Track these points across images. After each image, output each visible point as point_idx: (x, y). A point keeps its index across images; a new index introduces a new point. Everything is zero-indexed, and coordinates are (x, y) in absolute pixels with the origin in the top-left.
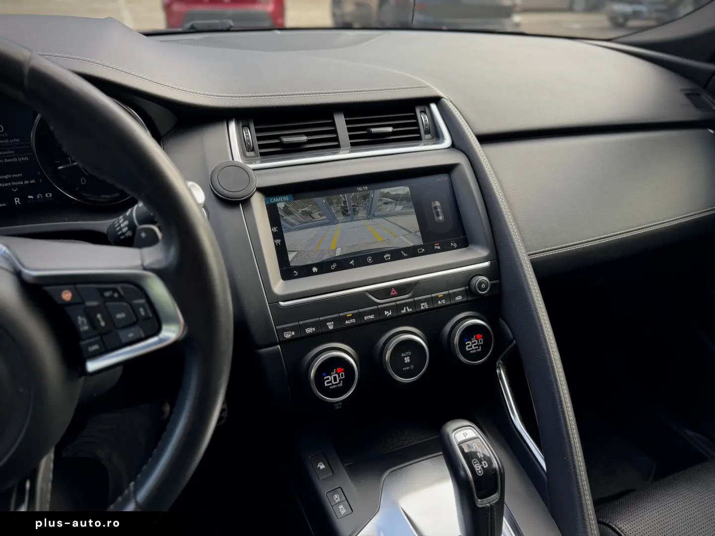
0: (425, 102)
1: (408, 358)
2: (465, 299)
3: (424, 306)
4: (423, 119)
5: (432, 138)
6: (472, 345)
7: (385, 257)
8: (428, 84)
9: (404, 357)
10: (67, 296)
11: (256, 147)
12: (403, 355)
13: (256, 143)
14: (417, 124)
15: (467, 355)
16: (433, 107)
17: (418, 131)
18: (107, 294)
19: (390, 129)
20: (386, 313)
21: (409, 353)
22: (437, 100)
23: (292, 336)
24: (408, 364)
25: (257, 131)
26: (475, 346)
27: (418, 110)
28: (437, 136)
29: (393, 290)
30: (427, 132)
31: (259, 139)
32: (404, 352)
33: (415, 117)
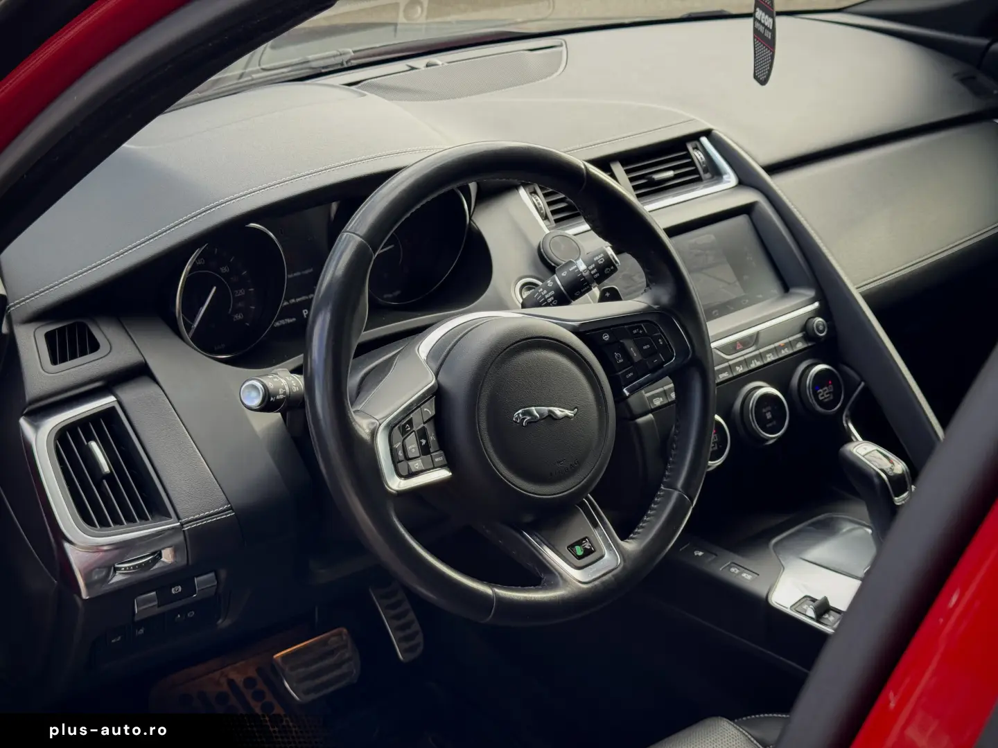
0: (695, 137)
1: (769, 413)
2: (806, 346)
3: (770, 358)
4: (698, 156)
5: (712, 177)
6: (824, 393)
7: (714, 312)
8: (692, 117)
9: (765, 413)
10: (606, 337)
11: (549, 215)
12: (764, 410)
13: (548, 210)
14: (692, 163)
15: (821, 403)
16: (704, 140)
17: (696, 171)
18: (635, 332)
19: (671, 173)
20: (737, 368)
21: (769, 408)
22: (708, 133)
23: (661, 402)
24: (770, 421)
25: (546, 195)
26: (827, 394)
27: (690, 147)
28: (717, 174)
29: (738, 344)
30: (706, 171)
31: (550, 204)
32: (765, 407)
33: (688, 156)
